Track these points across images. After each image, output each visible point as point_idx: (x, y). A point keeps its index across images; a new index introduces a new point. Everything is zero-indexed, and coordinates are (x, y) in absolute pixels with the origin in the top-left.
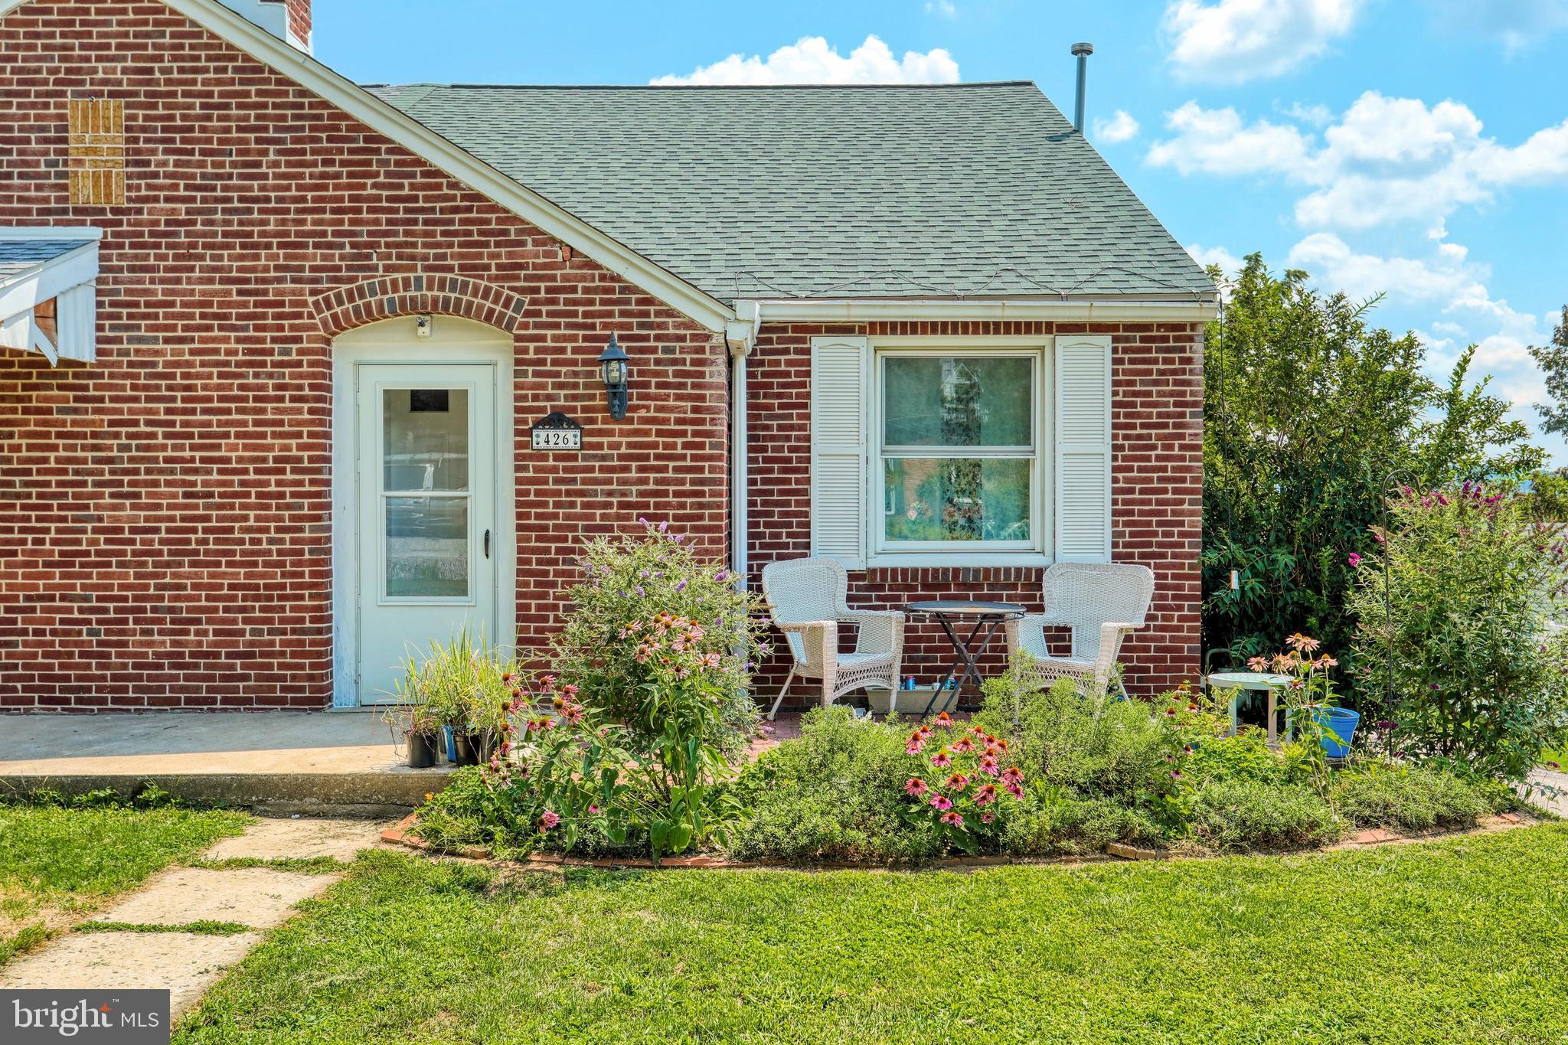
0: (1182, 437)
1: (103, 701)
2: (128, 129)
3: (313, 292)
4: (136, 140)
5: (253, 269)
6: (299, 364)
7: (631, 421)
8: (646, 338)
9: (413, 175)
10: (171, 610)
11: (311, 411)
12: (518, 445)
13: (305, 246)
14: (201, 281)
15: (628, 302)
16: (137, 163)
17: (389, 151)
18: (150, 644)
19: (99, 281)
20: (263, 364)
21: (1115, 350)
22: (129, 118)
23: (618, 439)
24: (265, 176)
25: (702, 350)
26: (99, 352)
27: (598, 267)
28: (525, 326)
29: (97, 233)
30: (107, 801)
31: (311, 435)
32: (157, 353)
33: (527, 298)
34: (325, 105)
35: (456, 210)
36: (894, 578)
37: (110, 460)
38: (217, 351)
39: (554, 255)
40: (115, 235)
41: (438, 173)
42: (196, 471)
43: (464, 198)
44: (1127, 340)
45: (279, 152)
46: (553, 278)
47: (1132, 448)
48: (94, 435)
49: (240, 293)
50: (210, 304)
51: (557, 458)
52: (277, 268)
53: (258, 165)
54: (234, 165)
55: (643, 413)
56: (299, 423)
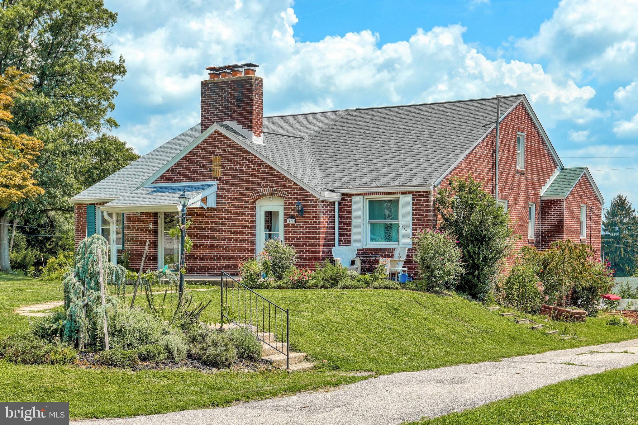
0: (427, 217)
1: (217, 274)
2: (222, 161)
3: (251, 192)
4: (223, 164)
5: (241, 188)
6: (249, 207)
7: (304, 217)
8: (307, 200)
9: (268, 168)
10: (228, 256)
11: (251, 216)
12: (285, 222)
13: (250, 183)
14: (233, 191)
15: (304, 193)
16: (223, 168)
17: (264, 164)
18: (224, 263)
19: (217, 192)
20: (243, 207)
21: (413, 198)
22: (222, 159)
23: (302, 221)
24: (243, 170)
25: (316, 202)
26: (217, 205)
27: (299, 186)
28: (286, 198)
29: (216, 182)
30: (201, 284)
31: (251, 221)
32: (226, 205)
33: (287, 192)
34: (253, 155)
35: (275, 175)
36: (368, 251)
37: (218, 227)
38: (235, 205)
39: (291, 183)
40: (220, 182)
41: (272, 168)
42: (232, 228)
43: (277, 172)
44: (415, 195)
45: (246, 165)
46: (291, 188)
47: (417, 220)
48: (216, 222)
49: (239, 193)
50: (234, 195)
51: (292, 225)
52: (245, 188)
53: (242, 167)
54: (239, 168)
55: (306, 215)
56: (249, 219)
